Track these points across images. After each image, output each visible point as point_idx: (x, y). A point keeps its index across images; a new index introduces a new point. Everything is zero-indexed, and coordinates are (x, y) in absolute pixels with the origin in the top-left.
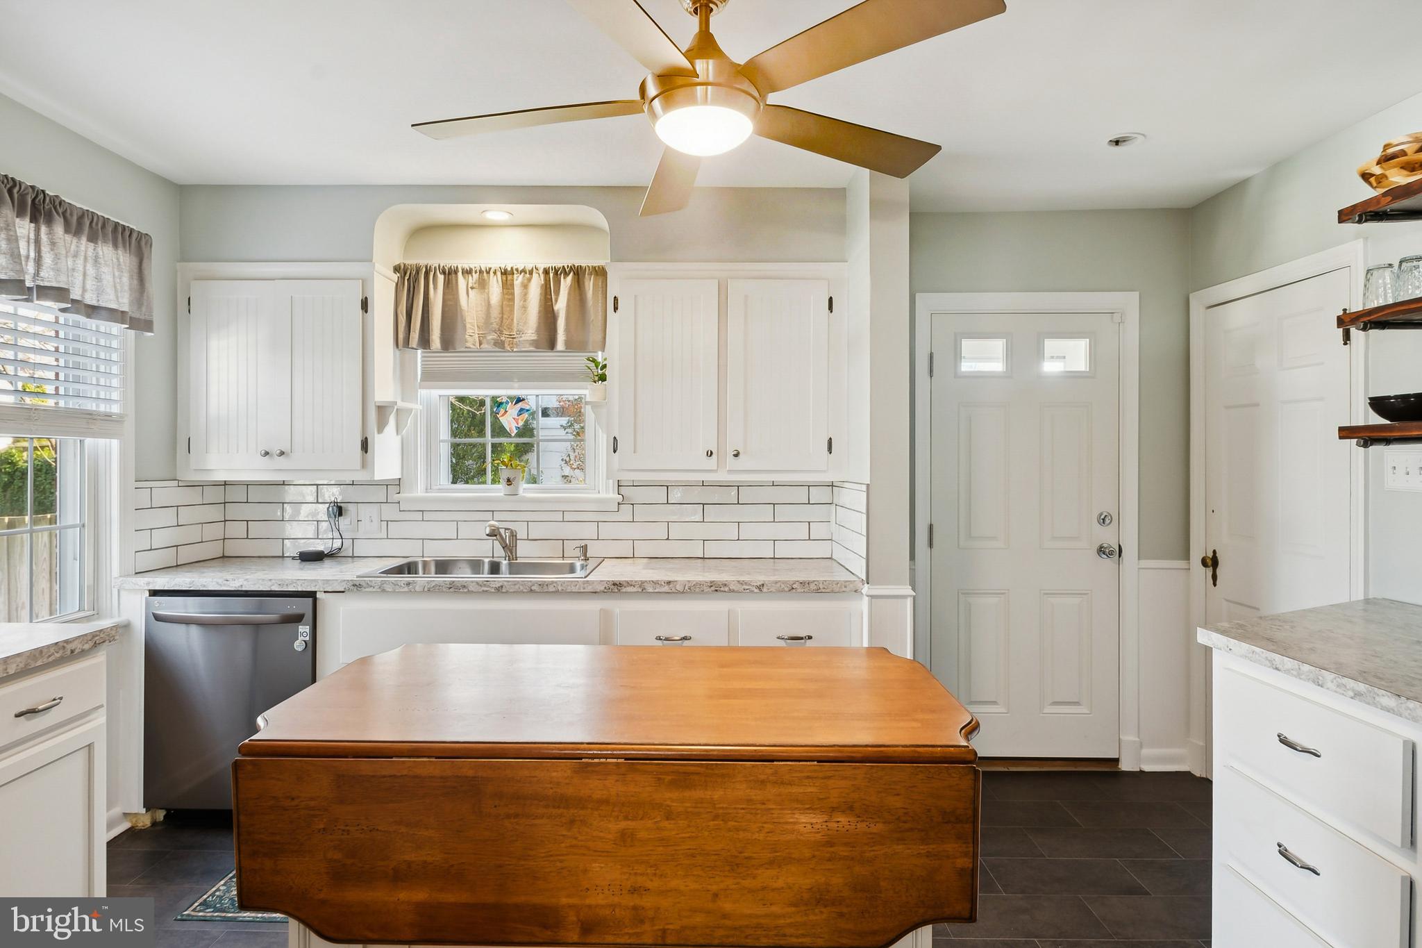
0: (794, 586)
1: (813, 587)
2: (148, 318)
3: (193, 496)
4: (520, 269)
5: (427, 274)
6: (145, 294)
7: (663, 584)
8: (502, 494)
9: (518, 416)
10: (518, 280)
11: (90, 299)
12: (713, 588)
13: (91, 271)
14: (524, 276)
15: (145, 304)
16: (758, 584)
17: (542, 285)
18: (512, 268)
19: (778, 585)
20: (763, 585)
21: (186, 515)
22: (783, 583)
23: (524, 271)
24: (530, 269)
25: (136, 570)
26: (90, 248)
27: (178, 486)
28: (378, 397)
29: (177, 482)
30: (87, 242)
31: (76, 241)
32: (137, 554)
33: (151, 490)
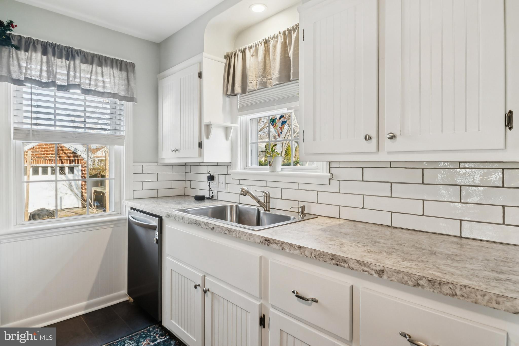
0: (421, 282)
1: (445, 289)
2: (131, 96)
3: (168, 169)
4: (272, 37)
5: (235, 54)
6: (130, 86)
7: (296, 247)
8: (269, 171)
9: (281, 126)
10: (271, 43)
11: (100, 89)
12: (334, 262)
13: (100, 78)
14: (274, 40)
15: (130, 91)
16: (378, 268)
17: (282, 42)
18: (268, 38)
19: (400, 276)
20: (383, 271)
21: (161, 177)
22: (407, 275)
23: (274, 37)
24: (277, 35)
25: (133, 198)
26: (99, 69)
27: (158, 165)
28: (205, 121)
29: (157, 163)
30: (97, 67)
31: (92, 67)
32: (134, 191)
33: (143, 166)
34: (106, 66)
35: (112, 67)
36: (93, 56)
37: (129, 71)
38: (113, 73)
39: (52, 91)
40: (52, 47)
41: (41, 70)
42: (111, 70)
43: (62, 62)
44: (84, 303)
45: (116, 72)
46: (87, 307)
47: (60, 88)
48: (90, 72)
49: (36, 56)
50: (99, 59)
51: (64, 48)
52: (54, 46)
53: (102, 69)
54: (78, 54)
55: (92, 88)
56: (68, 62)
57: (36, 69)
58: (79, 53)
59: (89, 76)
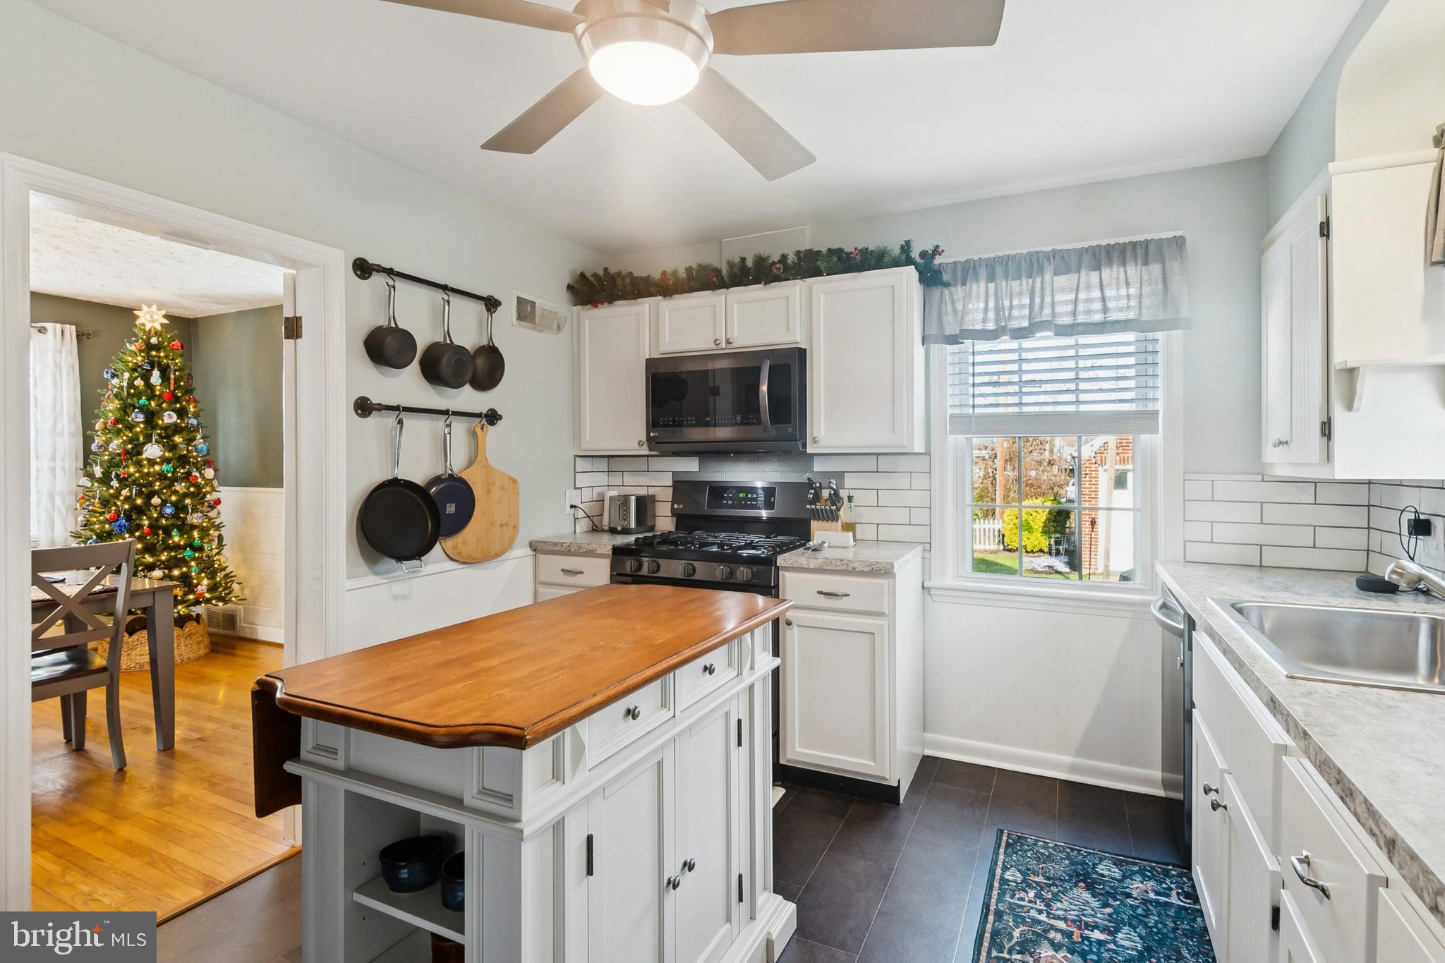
2: (1174, 316)
3: (1302, 493)
11: (1097, 318)
13: (1096, 294)
15: (1170, 304)
25: (1185, 558)
26: (1094, 276)
27: (1263, 480)
28: (1338, 359)
29: (1261, 476)
30: (1091, 273)
31: (1079, 277)
32: (1187, 543)
33: (1213, 483)
34: (1110, 264)
35: (1124, 263)
36: (1081, 252)
37: (1167, 259)
38: (1126, 274)
39: (1006, 343)
40: (1003, 262)
41: (986, 310)
42: (1122, 270)
43: (1021, 285)
44: (1068, 759)
45: (1133, 271)
46: (1073, 768)
47: (1019, 334)
48: (1075, 289)
49: (978, 287)
50: (1094, 254)
51: (1025, 258)
52: (1005, 260)
53: (1101, 273)
54: (1049, 260)
55: (1081, 319)
56: (1030, 280)
57: (977, 310)
58: (1052, 258)
59: (1072, 296)
